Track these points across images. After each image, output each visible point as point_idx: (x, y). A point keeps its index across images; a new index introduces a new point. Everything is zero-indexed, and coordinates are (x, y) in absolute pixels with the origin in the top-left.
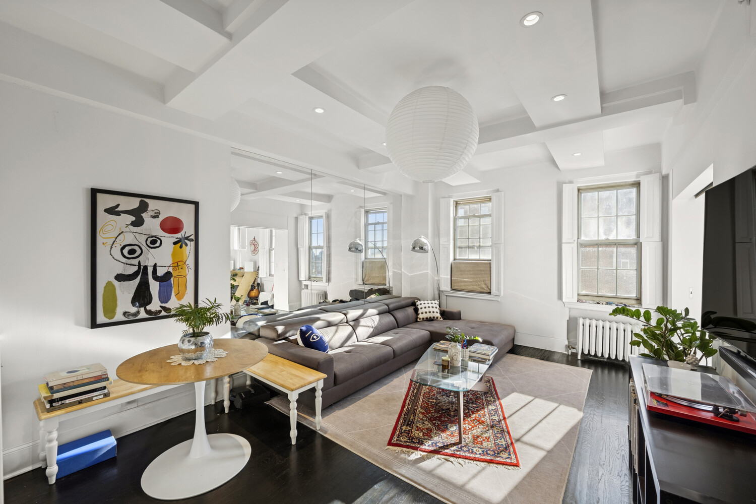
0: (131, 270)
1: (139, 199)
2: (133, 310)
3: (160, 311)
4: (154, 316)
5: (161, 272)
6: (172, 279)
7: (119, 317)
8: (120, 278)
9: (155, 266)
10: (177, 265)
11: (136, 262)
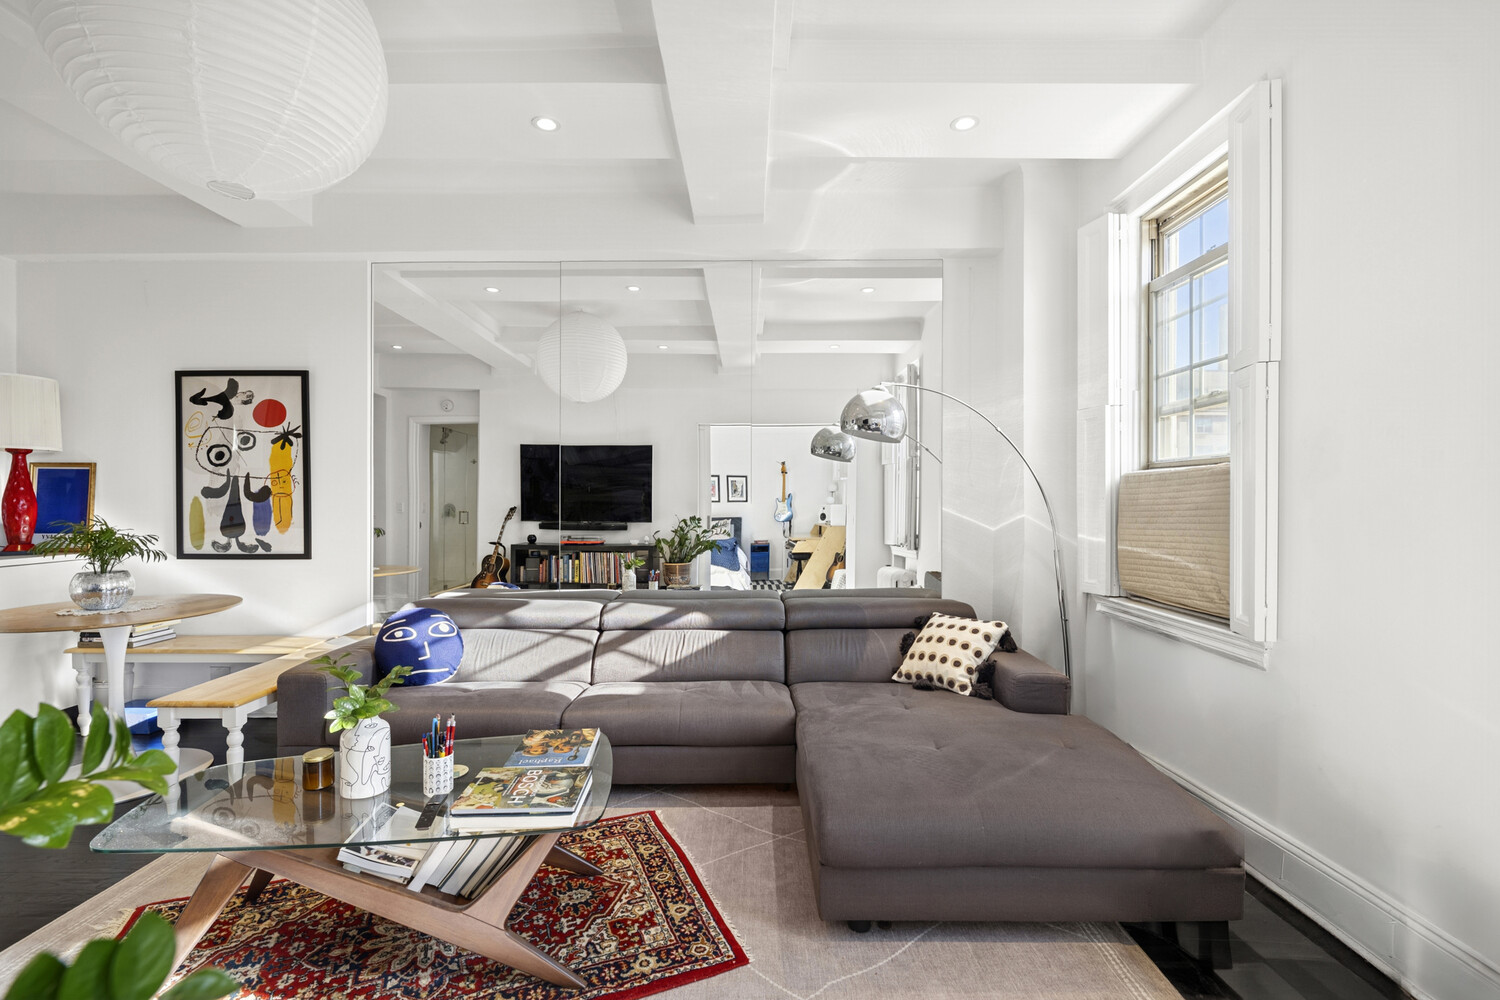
0: (218, 482)
1: (226, 379)
2: (223, 540)
3: (256, 547)
4: (248, 554)
5: (255, 487)
6: (271, 498)
7: (208, 549)
8: (208, 493)
9: (248, 477)
10: (277, 476)
11: (222, 471)
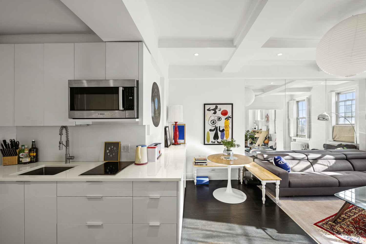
0: (213, 128)
1: (215, 105)
2: (214, 141)
3: (221, 142)
4: (219, 144)
5: (221, 129)
6: (224, 131)
7: (210, 143)
8: (211, 130)
9: (220, 127)
10: (226, 127)
11: (214, 125)
